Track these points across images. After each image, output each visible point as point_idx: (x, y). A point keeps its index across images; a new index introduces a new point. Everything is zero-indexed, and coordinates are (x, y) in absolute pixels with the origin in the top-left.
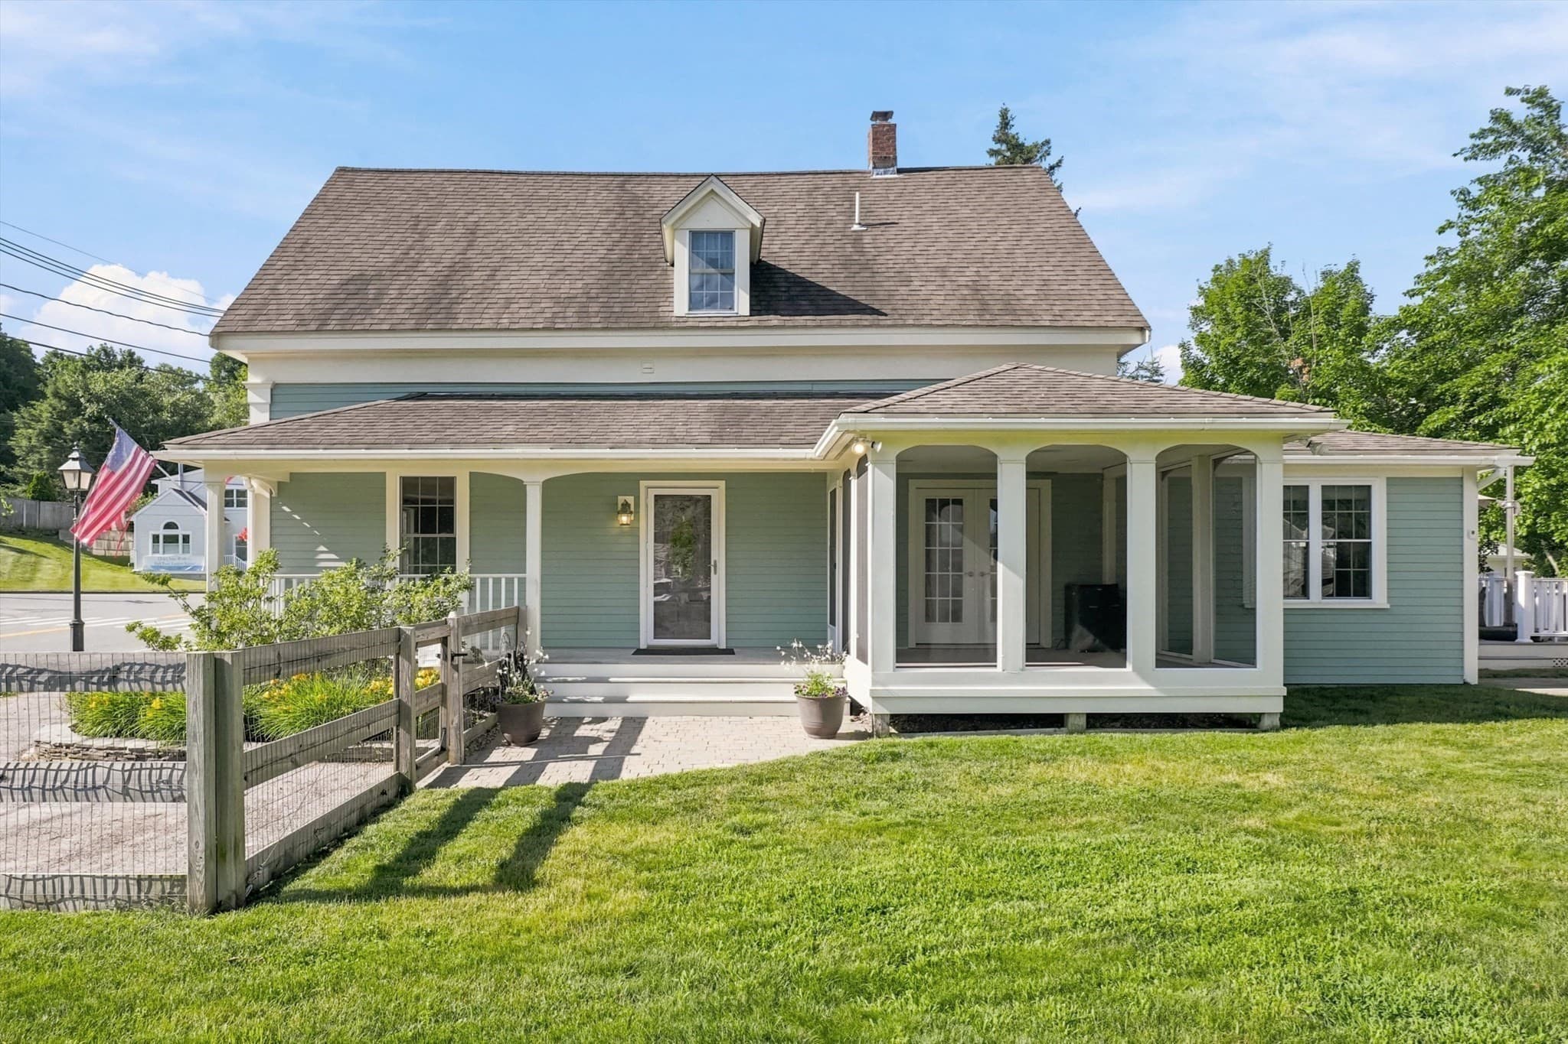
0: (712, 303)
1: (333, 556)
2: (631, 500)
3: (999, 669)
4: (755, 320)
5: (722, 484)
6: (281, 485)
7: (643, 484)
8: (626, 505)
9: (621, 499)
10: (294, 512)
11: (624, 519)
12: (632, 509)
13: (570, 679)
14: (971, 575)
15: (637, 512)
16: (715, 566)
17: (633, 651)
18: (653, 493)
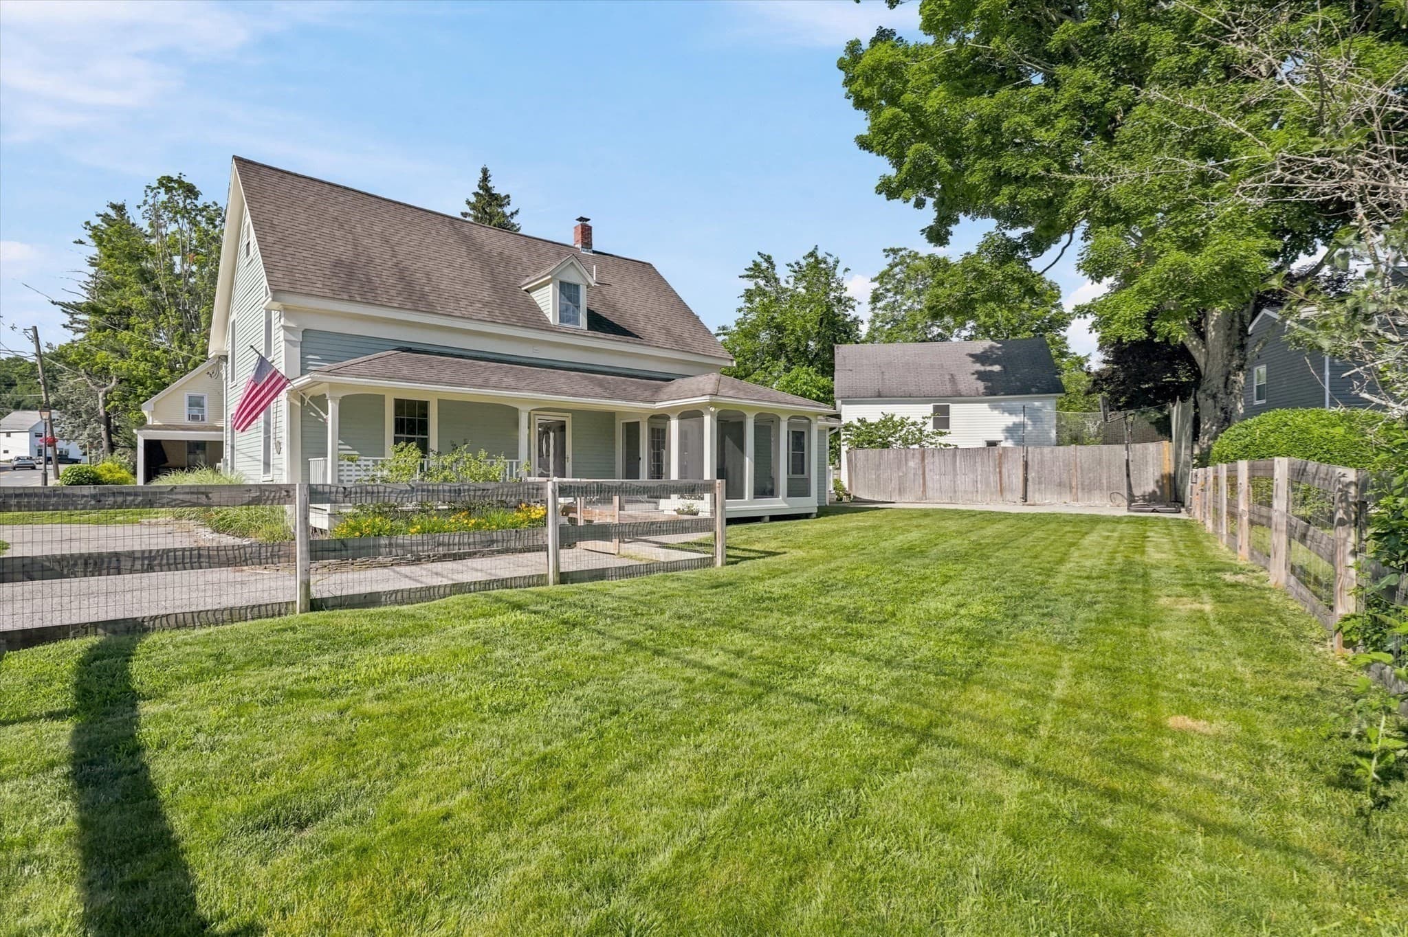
1: (348, 447)
3: (747, 499)
4: (591, 333)
5: (570, 415)
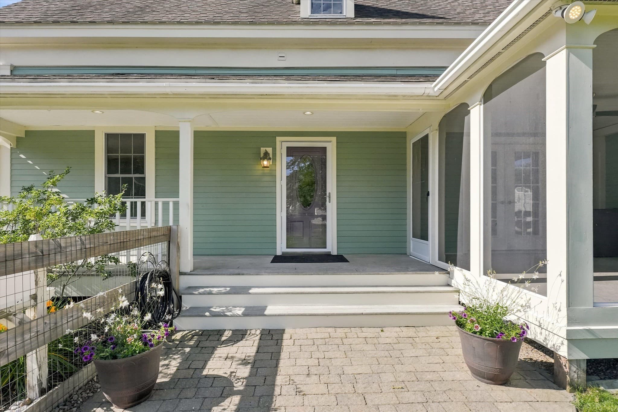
0: (327, 8)
2: (270, 150)
4: (358, 20)
5: (334, 139)
6: (18, 139)
7: (279, 139)
8: (266, 154)
9: (263, 150)
10: (28, 158)
11: (265, 163)
12: (271, 156)
13: (215, 290)
14: (503, 203)
15: (274, 159)
16: (329, 197)
17: (271, 258)
18: (285, 145)
